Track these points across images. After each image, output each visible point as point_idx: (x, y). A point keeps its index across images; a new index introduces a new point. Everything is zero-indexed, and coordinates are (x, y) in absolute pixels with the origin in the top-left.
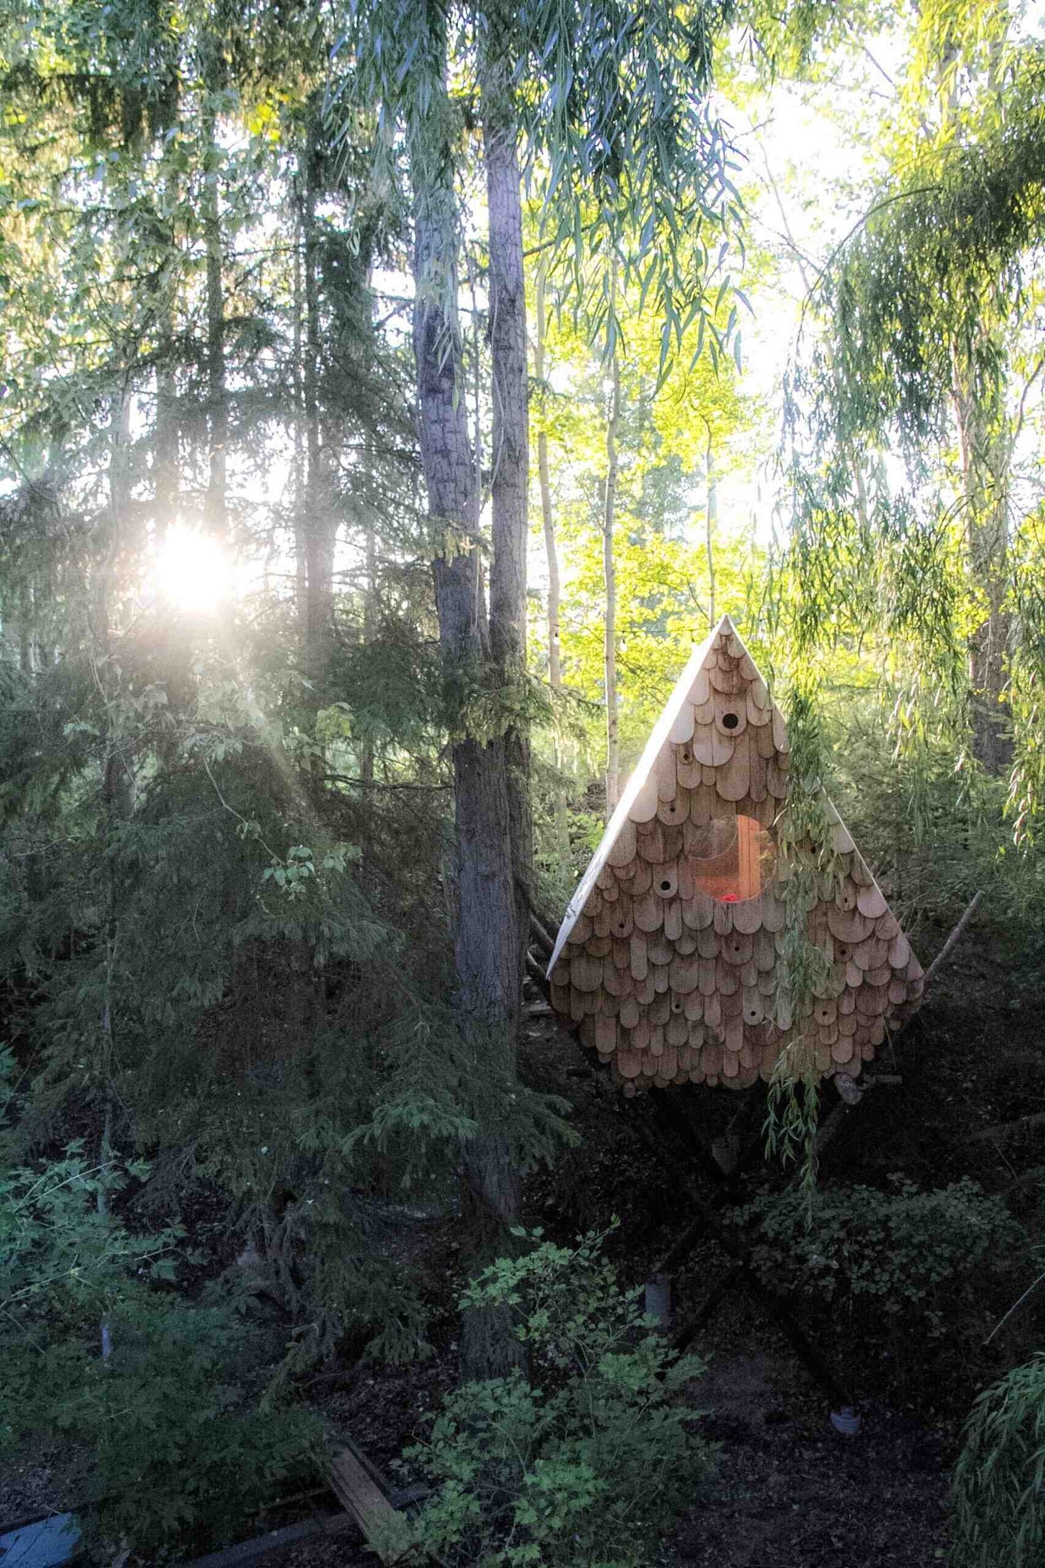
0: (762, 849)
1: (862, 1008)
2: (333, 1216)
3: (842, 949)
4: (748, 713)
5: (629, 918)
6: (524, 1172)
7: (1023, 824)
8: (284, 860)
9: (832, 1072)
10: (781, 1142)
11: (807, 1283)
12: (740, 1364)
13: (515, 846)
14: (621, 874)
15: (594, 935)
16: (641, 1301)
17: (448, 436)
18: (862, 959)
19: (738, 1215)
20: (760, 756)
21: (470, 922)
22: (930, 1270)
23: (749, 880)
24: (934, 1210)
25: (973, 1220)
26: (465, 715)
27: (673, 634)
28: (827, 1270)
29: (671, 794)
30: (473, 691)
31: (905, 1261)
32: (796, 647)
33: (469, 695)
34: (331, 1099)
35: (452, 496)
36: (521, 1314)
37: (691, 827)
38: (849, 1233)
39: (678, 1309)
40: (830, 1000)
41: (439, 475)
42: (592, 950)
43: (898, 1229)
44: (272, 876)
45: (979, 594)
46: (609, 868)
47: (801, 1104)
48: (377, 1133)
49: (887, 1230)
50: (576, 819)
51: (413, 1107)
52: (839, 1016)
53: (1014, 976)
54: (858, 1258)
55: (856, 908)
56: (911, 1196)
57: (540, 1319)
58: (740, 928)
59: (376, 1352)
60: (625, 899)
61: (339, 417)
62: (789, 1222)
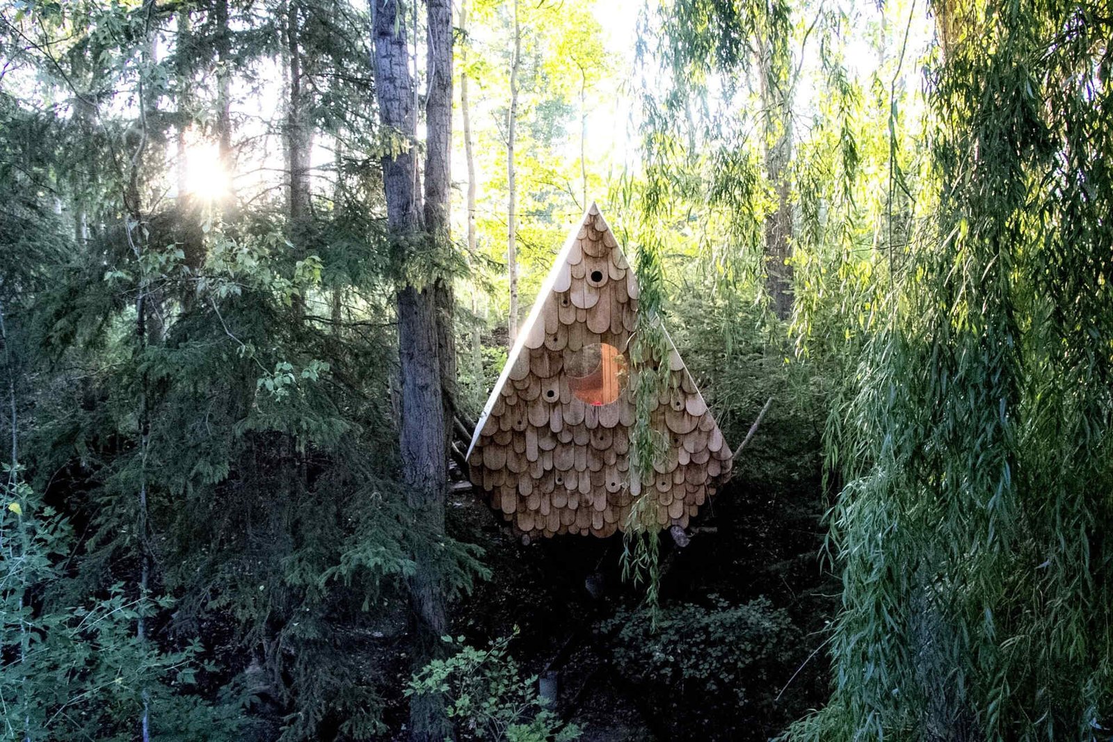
0: (619, 368)
1: (689, 479)
2: (312, 634)
3: (676, 438)
4: (608, 270)
5: (525, 418)
6: (451, 598)
7: (802, 342)
8: (272, 372)
9: (669, 525)
10: (632, 570)
11: (652, 673)
12: (606, 732)
13: (442, 367)
14: (518, 386)
15: (499, 429)
16: (536, 685)
17: (394, 67)
18: (689, 445)
19: (605, 627)
20: (618, 302)
21: (411, 421)
22: (736, 661)
23: (610, 390)
24: (740, 619)
25: (767, 624)
26: (406, 269)
27: (557, 222)
28: (665, 663)
29: (555, 328)
30: (411, 252)
31: (720, 654)
32: (644, 217)
33: (409, 255)
34: (310, 549)
35: (397, 111)
36: (450, 699)
37: (569, 352)
38: (681, 637)
39: (563, 696)
40: (667, 473)
41: (387, 96)
42: (498, 440)
43: (715, 632)
44: (264, 385)
45: (771, 192)
46: (511, 382)
47: (647, 543)
48: (344, 572)
49: (708, 634)
50: (488, 351)
51: (369, 553)
52: (674, 485)
53: (794, 459)
54: (687, 654)
55: (685, 409)
56: (724, 609)
57: (464, 701)
58: (604, 424)
59: (346, 731)
60: (522, 403)
61: (314, 52)
62: (640, 631)
